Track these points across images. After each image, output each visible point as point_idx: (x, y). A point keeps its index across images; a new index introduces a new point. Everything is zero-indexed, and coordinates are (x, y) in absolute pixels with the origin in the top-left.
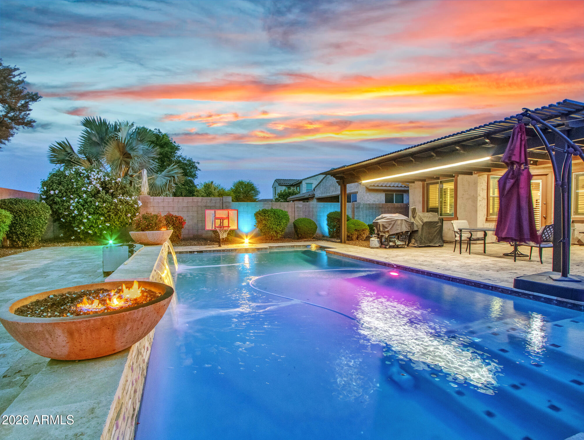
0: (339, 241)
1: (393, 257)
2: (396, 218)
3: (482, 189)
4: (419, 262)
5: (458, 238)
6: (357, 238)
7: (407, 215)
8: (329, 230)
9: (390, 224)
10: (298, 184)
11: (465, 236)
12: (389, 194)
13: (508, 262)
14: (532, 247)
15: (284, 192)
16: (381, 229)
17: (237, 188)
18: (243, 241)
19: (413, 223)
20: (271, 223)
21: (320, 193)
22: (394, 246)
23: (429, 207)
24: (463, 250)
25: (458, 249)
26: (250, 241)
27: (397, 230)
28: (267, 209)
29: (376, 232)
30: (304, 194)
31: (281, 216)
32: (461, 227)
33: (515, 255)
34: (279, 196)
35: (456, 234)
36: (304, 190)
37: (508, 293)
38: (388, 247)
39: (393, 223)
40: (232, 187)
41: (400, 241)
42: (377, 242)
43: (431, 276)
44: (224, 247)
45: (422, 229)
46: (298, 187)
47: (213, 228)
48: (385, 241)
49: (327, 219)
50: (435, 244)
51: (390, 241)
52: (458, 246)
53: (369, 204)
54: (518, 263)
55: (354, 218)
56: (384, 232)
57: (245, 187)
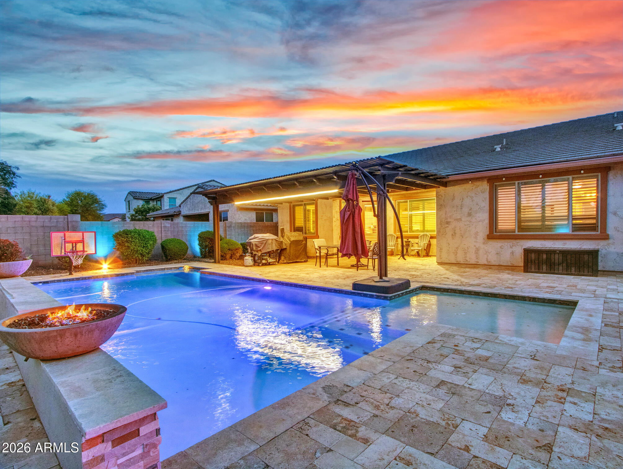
0: (213, 261)
1: (266, 274)
2: (267, 238)
3: (336, 211)
4: (288, 277)
5: (318, 254)
6: (231, 258)
7: (277, 234)
8: (201, 250)
9: (262, 244)
10: (159, 198)
11: (324, 252)
12: (259, 213)
13: (353, 271)
14: (368, 259)
15: (142, 208)
16: (254, 248)
17: (72, 200)
18: (101, 266)
19: (282, 242)
20: (135, 245)
21: (187, 209)
22: (266, 263)
23: (296, 227)
24: (322, 264)
25: (318, 264)
26: (109, 266)
27: (269, 248)
28: (129, 229)
29: (249, 251)
30: (166, 210)
31: (147, 236)
32: (320, 245)
33: (357, 266)
34: (136, 213)
35: (317, 251)
36: (166, 206)
37: (349, 294)
38: (261, 265)
39: (264, 242)
40: (65, 198)
41: (271, 258)
42: (251, 260)
43: (297, 287)
44: (76, 275)
45: (290, 247)
46: (158, 202)
47: (63, 254)
48: (258, 259)
49: (199, 239)
50: (301, 259)
51: (263, 259)
52: (318, 260)
53: (241, 223)
54: (360, 271)
55: (226, 238)
56: (257, 251)
57: (85, 199)
